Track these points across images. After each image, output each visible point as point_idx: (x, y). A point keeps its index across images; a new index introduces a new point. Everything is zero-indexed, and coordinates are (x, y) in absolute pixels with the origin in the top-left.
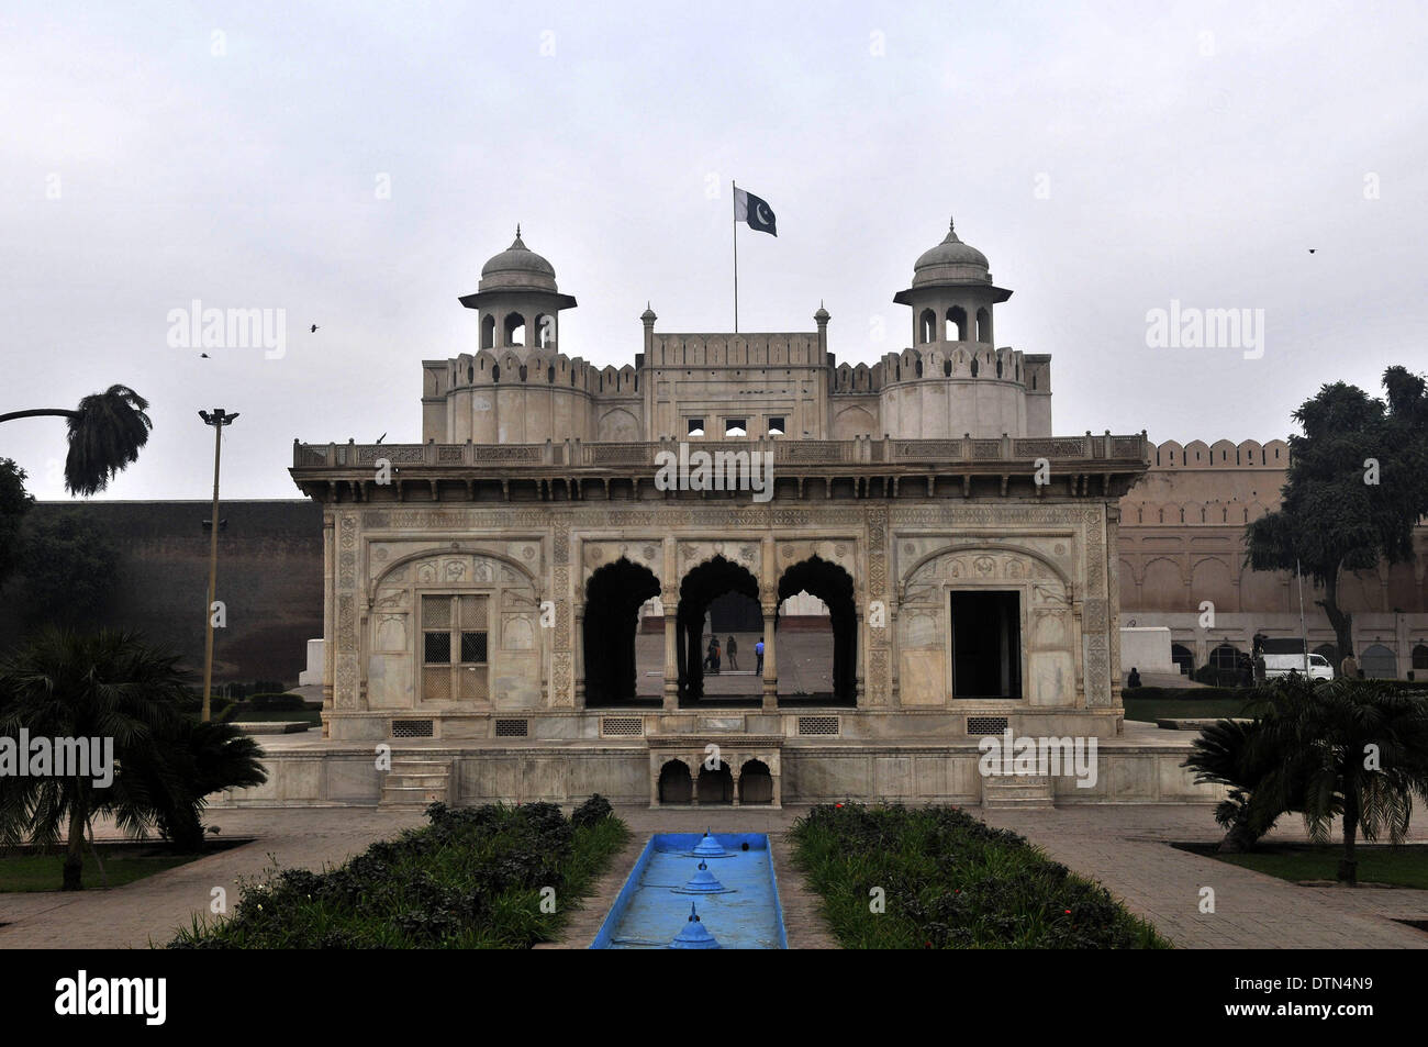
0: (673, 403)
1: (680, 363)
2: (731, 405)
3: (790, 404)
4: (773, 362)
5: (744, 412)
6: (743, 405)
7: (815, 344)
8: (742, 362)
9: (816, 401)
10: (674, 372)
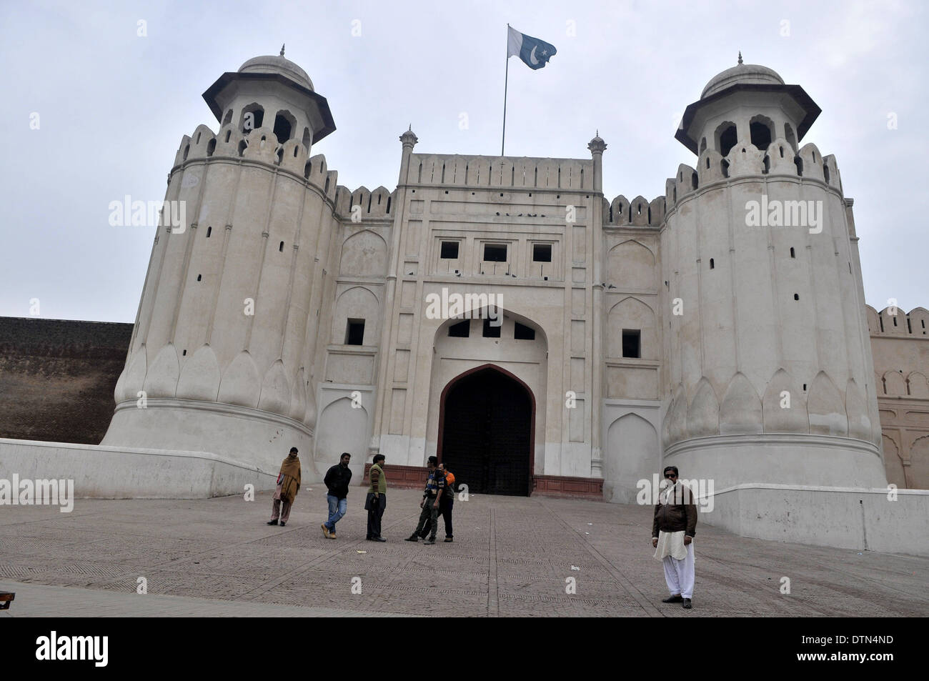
0: (426, 223)
1: (437, 182)
2: (492, 228)
3: (559, 230)
4: (541, 186)
5: (505, 236)
6: (506, 228)
7: (588, 171)
8: (507, 185)
9: (589, 228)
10: (431, 191)
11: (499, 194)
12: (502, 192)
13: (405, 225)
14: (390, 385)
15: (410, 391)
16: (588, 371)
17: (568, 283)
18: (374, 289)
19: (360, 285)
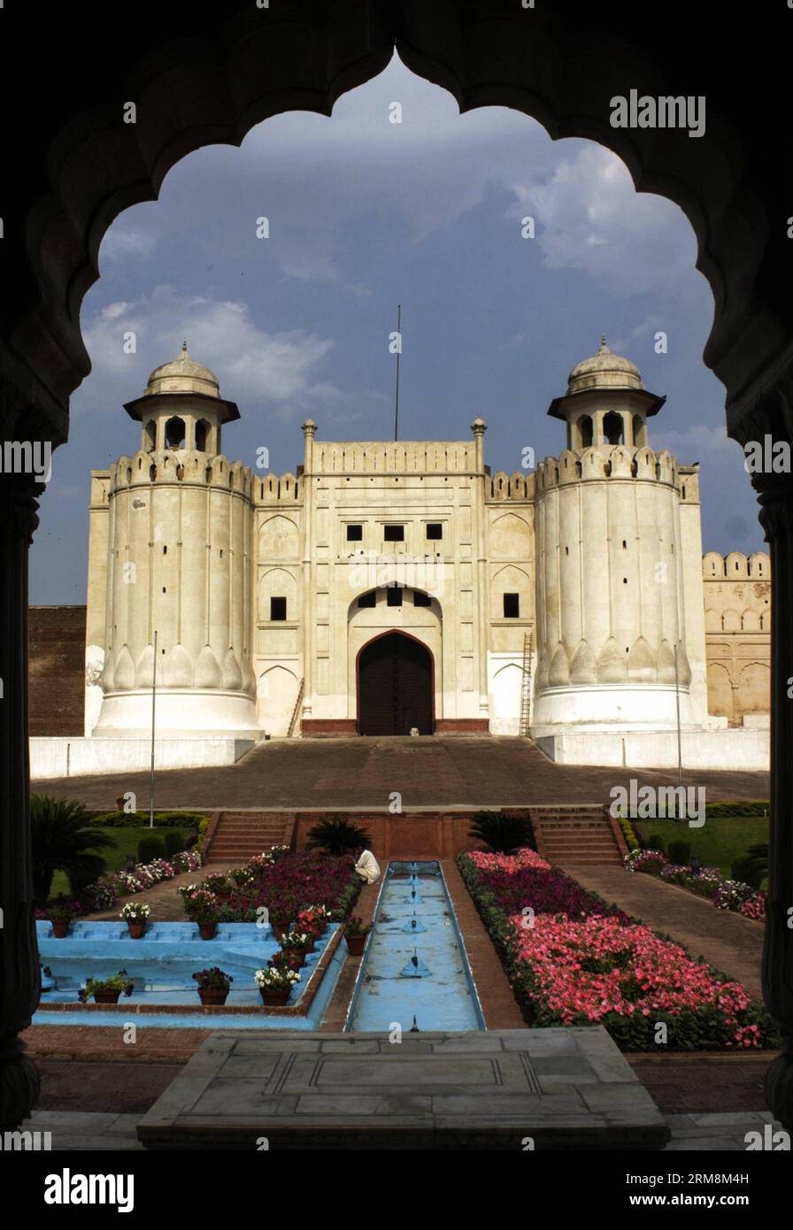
0: (332, 509)
1: (339, 469)
3: (447, 510)
4: (430, 470)
5: (403, 518)
6: (402, 511)
7: (471, 453)
8: (400, 470)
9: (474, 507)
10: (334, 478)
11: (394, 479)
12: (396, 476)
13: (313, 512)
14: (315, 655)
15: (331, 659)
16: (476, 633)
17: (457, 557)
18: (290, 569)
19: (279, 566)
